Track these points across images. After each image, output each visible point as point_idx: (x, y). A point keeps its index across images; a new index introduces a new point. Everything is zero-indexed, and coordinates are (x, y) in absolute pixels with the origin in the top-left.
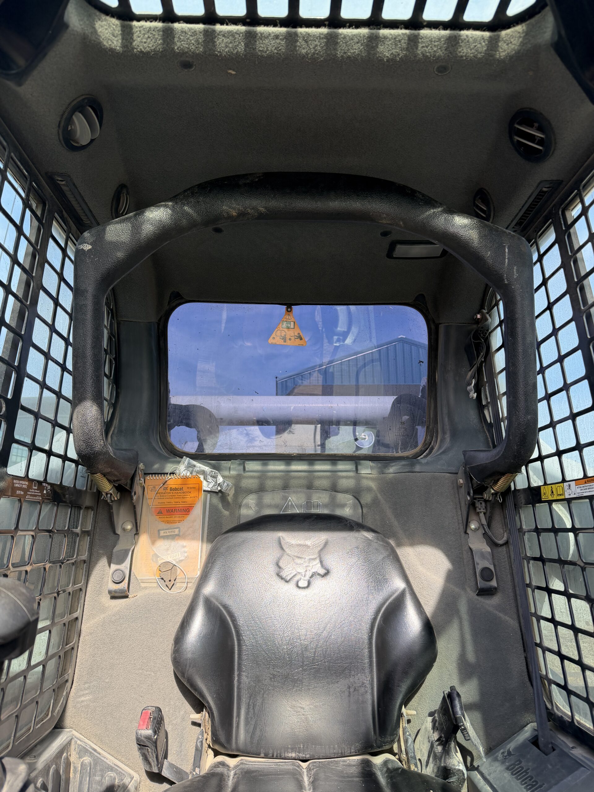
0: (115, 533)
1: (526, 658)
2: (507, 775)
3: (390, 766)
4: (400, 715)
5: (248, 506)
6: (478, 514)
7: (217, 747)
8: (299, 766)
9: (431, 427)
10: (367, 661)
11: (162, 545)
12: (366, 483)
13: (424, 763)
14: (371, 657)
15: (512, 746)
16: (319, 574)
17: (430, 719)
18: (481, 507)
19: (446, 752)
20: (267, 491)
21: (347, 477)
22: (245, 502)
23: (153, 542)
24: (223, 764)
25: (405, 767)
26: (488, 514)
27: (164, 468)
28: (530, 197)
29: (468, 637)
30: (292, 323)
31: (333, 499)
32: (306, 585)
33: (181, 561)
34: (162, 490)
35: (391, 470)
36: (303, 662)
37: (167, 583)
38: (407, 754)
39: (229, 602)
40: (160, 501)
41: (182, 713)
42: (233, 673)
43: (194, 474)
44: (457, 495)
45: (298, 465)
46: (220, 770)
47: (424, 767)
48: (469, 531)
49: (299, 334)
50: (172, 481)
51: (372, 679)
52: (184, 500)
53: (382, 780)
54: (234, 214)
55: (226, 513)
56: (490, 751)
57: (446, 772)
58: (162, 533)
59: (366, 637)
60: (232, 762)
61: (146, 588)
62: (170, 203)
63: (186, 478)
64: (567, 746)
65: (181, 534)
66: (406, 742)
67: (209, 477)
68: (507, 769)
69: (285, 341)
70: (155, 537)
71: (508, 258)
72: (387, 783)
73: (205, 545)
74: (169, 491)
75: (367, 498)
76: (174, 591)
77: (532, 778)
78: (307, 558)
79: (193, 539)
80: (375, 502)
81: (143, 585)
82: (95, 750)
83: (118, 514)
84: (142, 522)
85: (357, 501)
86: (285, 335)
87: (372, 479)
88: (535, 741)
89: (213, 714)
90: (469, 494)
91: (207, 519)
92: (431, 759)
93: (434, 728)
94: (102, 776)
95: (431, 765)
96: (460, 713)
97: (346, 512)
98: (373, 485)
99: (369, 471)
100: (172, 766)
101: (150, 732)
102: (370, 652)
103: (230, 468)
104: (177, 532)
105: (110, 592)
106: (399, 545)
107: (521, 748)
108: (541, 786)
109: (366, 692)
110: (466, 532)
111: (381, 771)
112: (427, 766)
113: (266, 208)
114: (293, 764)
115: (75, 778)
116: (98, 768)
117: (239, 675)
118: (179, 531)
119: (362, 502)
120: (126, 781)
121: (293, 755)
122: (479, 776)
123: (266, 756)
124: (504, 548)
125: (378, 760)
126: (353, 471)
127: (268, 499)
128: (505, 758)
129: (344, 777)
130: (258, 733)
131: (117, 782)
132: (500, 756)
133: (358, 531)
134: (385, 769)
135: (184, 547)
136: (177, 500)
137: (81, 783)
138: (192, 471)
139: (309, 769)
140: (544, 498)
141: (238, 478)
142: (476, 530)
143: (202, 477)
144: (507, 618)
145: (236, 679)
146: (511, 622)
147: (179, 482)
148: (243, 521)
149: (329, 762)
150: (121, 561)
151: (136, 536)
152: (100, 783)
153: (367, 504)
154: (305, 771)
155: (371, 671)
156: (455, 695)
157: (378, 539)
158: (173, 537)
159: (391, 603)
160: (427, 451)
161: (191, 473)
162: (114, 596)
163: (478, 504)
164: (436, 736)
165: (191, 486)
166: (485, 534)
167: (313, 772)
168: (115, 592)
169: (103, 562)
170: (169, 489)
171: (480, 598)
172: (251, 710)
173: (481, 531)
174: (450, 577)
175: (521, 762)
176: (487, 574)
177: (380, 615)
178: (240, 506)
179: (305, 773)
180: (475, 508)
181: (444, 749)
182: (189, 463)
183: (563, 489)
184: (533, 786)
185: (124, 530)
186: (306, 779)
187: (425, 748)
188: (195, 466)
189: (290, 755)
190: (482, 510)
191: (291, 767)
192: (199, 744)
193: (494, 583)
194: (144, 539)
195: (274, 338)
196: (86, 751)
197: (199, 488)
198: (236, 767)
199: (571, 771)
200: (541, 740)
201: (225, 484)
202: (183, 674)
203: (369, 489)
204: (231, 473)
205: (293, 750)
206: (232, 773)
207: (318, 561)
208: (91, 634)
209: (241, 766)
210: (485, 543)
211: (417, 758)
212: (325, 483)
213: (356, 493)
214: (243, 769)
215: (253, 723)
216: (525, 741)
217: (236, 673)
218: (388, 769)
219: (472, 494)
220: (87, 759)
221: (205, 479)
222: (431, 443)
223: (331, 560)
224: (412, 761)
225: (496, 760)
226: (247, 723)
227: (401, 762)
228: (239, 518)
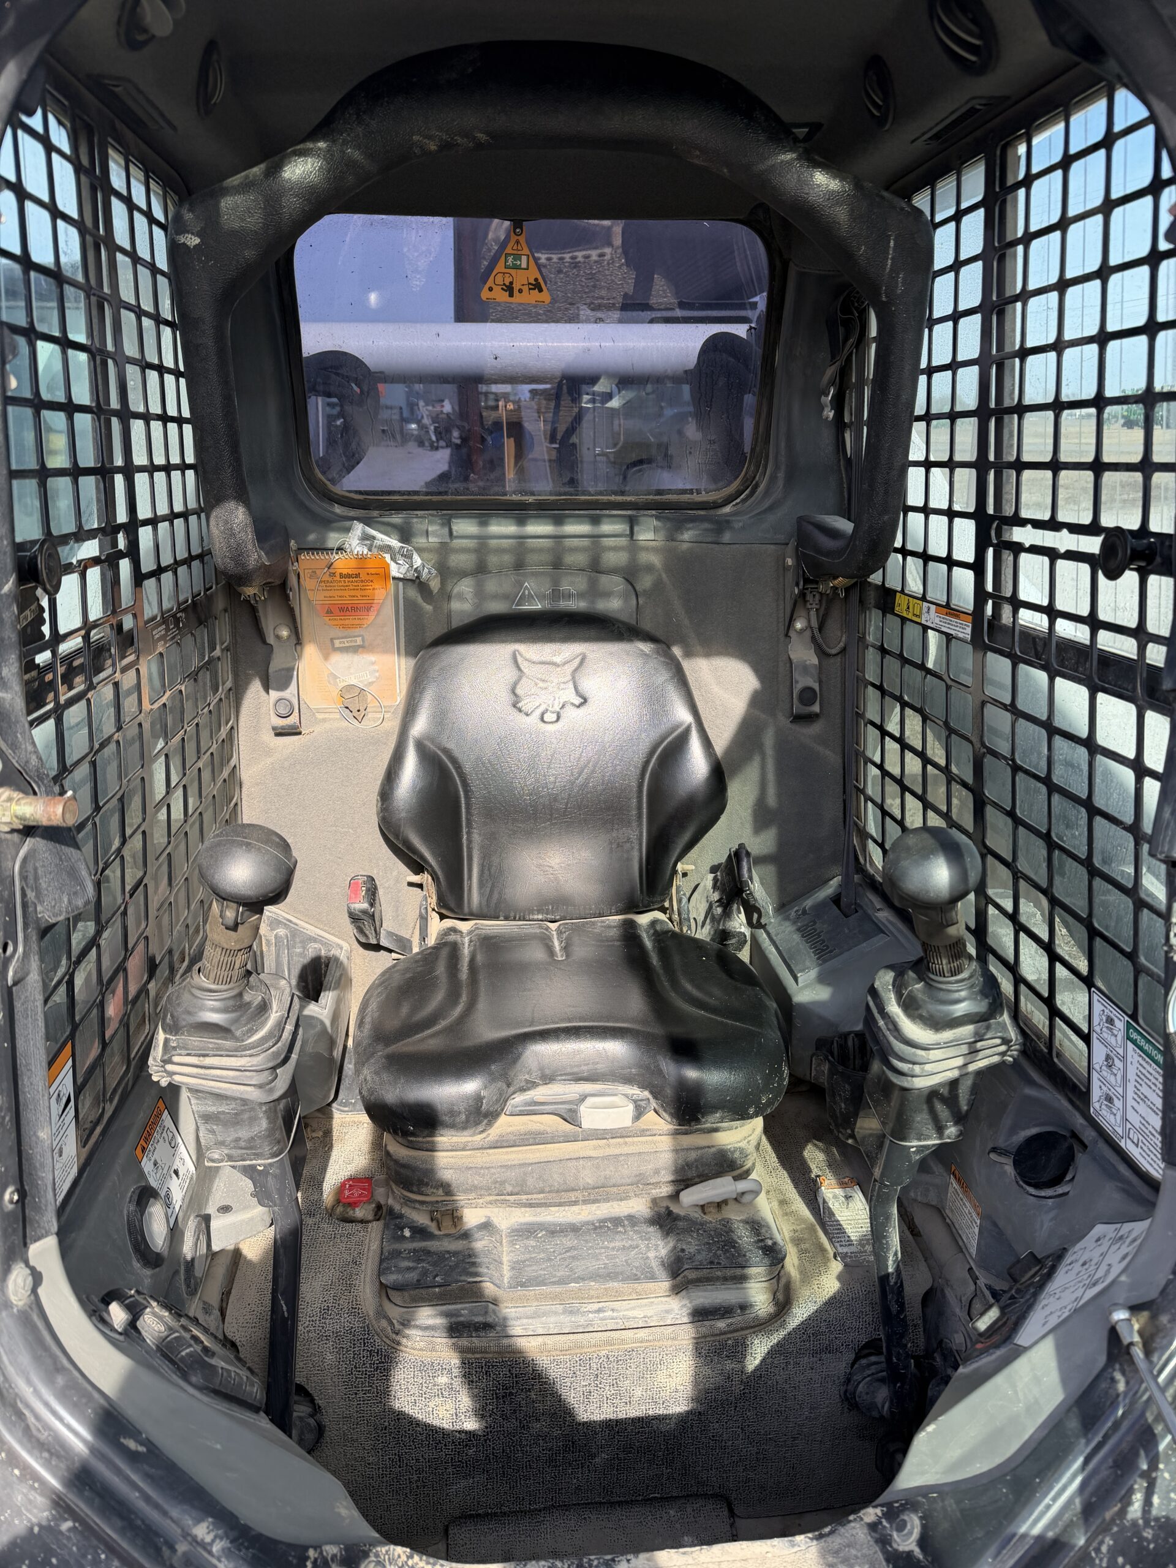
0: (264, 641)
1: (844, 801)
2: (797, 937)
3: (658, 928)
4: (674, 872)
5: (461, 597)
6: (809, 610)
7: (444, 911)
8: (547, 928)
9: (758, 449)
10: (634, 812)
11: (339, 660)
12: (645, 558)
13: (700, 923)
14: (640, 808)
15: (809, 903)
16: (573, 704)
17: (711, 876)
18: (813, 601)
19: (727, 914)
20: (490, 572)
21: (615, 549)
22: (455, 591)
23: (326, 657)
24: (454, 930)
25: (677, 929)
26: (822, 612)
27: (324, 540)
28: (953, 113)
29: (771, 776)
30: (524, 258)
31: (593, 585)
32: (555, 719)
33: (372, 683)
34: (326, 578)
35: (687, 536)
36: (551, 815)
37: (356, 714)
38: (679, 914)
39: (451, 745)
40: (328, 594)
41: (395, 873)
42: (461, 831)
43: (375, 551)
44: (781, 579)
45: (539, 524)
46: (452, 937)
47: (699, 928)
48: (792, 634)
49: (536, 280)
50: (341, 563)
51: (641, 833)
52: (363, 593)
53: (648, 943)
54: (433, 147)
55: (429, 608)
56: (782, 907)
57: (723, 936)
58: (337, 643)
59: (634, 784)
60: (464, 926)
61: (324, 720)
62: (322, 145)
63: (361, 558)
64: (874, 907)
65: (366, 644)
66: (680, 901)
67: (398, 556)
68: (798, 930)
69: (511, 295)
70: (329, 649)
71: (892, 259)
72: (654, 947)
73: (403, 660)
74: (338, 578)
75: (645, 582)
76: (368, 724)
77: (824, 941)
78: (556, 681)
79: (386, 651)
80: (658, 585)
81: (320, 716)
82: (290, 921)
83: (266, 616)
84: (305, 626)
85: (630, 587)
86: (511, 283)
87: (655, 550)
88: (836, 900)
89: (438, 878)
90: (797, 585)
91: (402, 621)
92: (708, 921)
93: (715, 887)
94: (304, 948)
95: (707, 927)
96: (746, 875)
97: (613, 605)
98: (655, 560)
99: (650, 536)
100: (390, 934)
101: (365, 906)
102: (640, 802)
103: (427, 532)
104: (359, 641)
105: (274, 728)
106: (688, 654)
107: (820, 907)
108: (831, 951)
109: (633, 848)
110: (787, 635)
111: (647, 933)
112: (703, 926)
113: (488, 134)
114: (540, 927)
115: (269, 950)
116: (298, 940)
117: (469, 833)
118: (363, 641)
119: (637, 588)
120: (334, 952)
121: (540, 917)
122: (765, 935)
123: (506, 918)
124: (839, 659)
125: (644, 919)
126: (626, 536)
127: (492, 585)
128: (798, 918)
129: (603, 941)
130: (496, 896)
131: (323, 953)
132: (793, 914)
133: (630, 640)
134: (652, 931)
135: (373, 663)
136: (352, 593)
137: (278, 956)
138: (371, 545)
139: (560, 932)
140: (897, 609)
141: (444, 550)
142: (802, 631)
143: (387, 557)
144: (828, 752)
145: (465, 837)
146: (832, 757)
147: (353, 564)
148: (456, 623)
149: (584, 924)
150: (284, 685)
151: (298, 647)
152: (302, 955)
153: (644, 591)
154: (554, 933)
155: (640, 825)
156: (744, 852)
157: (658, 653)
158: (355, 649)
159: (670, 743)
160: (747, 492)
161: (370, 550)
162: (280, 733)
163: (809, 597)
164: (716, 896)
165: (373, 571)
166: (813, 639)
167: (564, 936)
168: (282, 728)
169: (255, 687)
170: (338, 575)
171: (793, 727)
172: (486, 872)
173: (808, 633)
174: (756, 701)
175: (815, 923)
176: (808, 695)
177: (655, 756)
178: (449, 598)
179: (555, 936)
180: (805, 601)
181: (724, 911)
182: (364, 532)
183: (921, 609)
184: (823, 950)
185: (278, 637)
186: (556, 943)
187: (703, 907)
188: (374, 538)
189: (536, 917)
190: (814, 606)
191: (538, 931)
192: (423, 911)
193: (816, 708)
194: (310, 652)
195: (491, 289)
196: (280, 922)
197: (385, 575)
198: (470, 932)
199: (868, 936)
200: (844, 900)
201: (426, 570)
202: (397, 836)
203: (650, 568)
204: (431, 540)
205: (539, 912)
206: (467, 940)
207: (571, 685)
208: (257, 784)
209: (477, 932)
210: (812, 651)
211: (691, 917)
212: (581, 559)
213: (630, 574)
214: (480, 935)
215: (489, 885)
216: (825, 899)
217: (465, 830)
218: (656, 931)
219: (801, 587)
220: (281, 932)
221: (393, 559)
222: (754, 477)
223: (590, 684)
224: (685, 924)
225: (787, 918)
226: (481, 884)
227: (672, 922)
228: (449, 615)
